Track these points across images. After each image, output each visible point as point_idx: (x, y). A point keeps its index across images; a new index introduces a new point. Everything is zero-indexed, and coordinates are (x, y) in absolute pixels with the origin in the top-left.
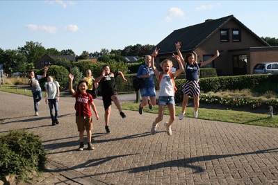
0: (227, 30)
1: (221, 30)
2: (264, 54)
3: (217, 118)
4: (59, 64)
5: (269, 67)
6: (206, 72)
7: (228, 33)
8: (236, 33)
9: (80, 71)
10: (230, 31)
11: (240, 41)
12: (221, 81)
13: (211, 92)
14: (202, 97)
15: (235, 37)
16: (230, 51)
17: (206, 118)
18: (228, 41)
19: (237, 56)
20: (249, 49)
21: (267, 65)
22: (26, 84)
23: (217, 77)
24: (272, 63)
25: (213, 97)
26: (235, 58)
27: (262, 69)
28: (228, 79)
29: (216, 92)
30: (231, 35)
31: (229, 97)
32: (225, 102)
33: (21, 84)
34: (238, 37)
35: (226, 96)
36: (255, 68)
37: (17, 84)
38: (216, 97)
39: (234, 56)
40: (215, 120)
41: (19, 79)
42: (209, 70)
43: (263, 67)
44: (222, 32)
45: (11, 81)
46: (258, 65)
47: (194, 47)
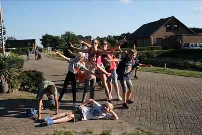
0: (170, 24)
1: (167, 24)
5: (192, 45)
6: (156, 48)
7: (171, 26)
8: (176, 26)
10: (172, 25)
11: (178, 31)
15: (175, 28)
18: (171, 31)
19: (176, 39)
20: (181, 35)
21: (191, 45)
24: (194, 43)
26: (175, 40)
34: (177, 29)
36: (184, 46)
42: (158, 47)
43: (188, 45)
44: (168, 26)
46: (186, 44)
47: (151, 34)
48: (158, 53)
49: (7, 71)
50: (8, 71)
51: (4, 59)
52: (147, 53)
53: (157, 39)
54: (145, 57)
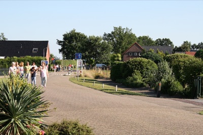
4: (146, 57)
9: (170, 67)
22: (107, 79)
33: (102, 78)
37: (97, 77)
41: (101, 72)
45: (91, 74)
49: (19, 122)
50: (23, 122)
51: (15, 95)
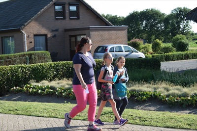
0: (63, 5)
1: (55, 4)
2: (106, 34)
3: (53, 115)
5: (112, 50)
6: (38, 56)
7: (64, 8)
8: (73, 8)
10: (67, 6)
11: (78, 18)
12: (57, 68)
13: (44, 81)
14: (34, 88)
15: (72, 13)
16: (66, 30)
17: (40, 115)
18: (64, 18)
19: (75, 36)
20: (88, 29)
21: (109, 48)
23: (51, 63)
24: (115, 46)
25: (47, 87)
26: (73, 39)
27: (104, 52)
28: (65, 65)
29: (51, 80)
30: (67, 11)
31: (67, 86)
32: (61, 93)
34: (76, 14)
35: (64, 86)
36: (96, 51)
38: (51, 88)
39: (71, 36)
40: (50, 117)
42: (42, 54)
43: (104, 49)
44: (57, 7)
46: (99, 47)
47: (22, 24)
48: (57, 70)
52: (34, 70)
53: (35, 35)
54: (30, 78)
